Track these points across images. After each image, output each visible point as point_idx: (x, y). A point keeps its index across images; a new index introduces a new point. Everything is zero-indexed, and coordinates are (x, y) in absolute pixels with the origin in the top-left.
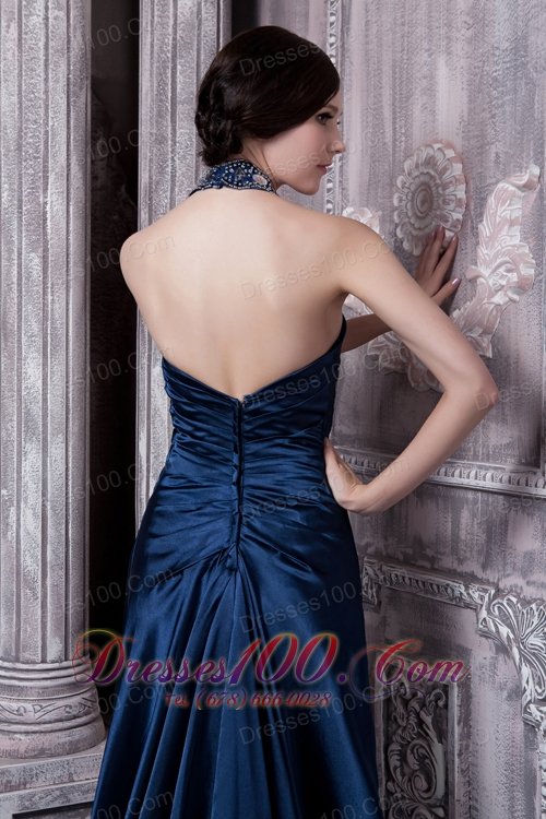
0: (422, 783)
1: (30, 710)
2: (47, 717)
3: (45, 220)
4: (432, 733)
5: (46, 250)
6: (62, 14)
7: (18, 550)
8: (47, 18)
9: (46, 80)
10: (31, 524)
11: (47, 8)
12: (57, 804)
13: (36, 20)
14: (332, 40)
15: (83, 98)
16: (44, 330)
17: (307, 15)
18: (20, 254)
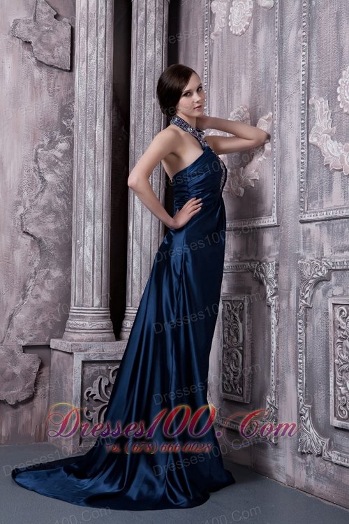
0: (235, 340)
1: (88, 325)
2: (94, 327)
3: (95, 137)
4: (238, 320)
5: (95, 148)
6: (103, 59)
7: (83, 263)
8: (97, 61)
9: (96, 84)
10: (88, 253)
11: (97, 57)
12: (98, 359)
13: (93, 61)
14: (206, 68)
15: (110, 90)
16: (94, 179)
17: (197, 59)
18: (85, 150)
